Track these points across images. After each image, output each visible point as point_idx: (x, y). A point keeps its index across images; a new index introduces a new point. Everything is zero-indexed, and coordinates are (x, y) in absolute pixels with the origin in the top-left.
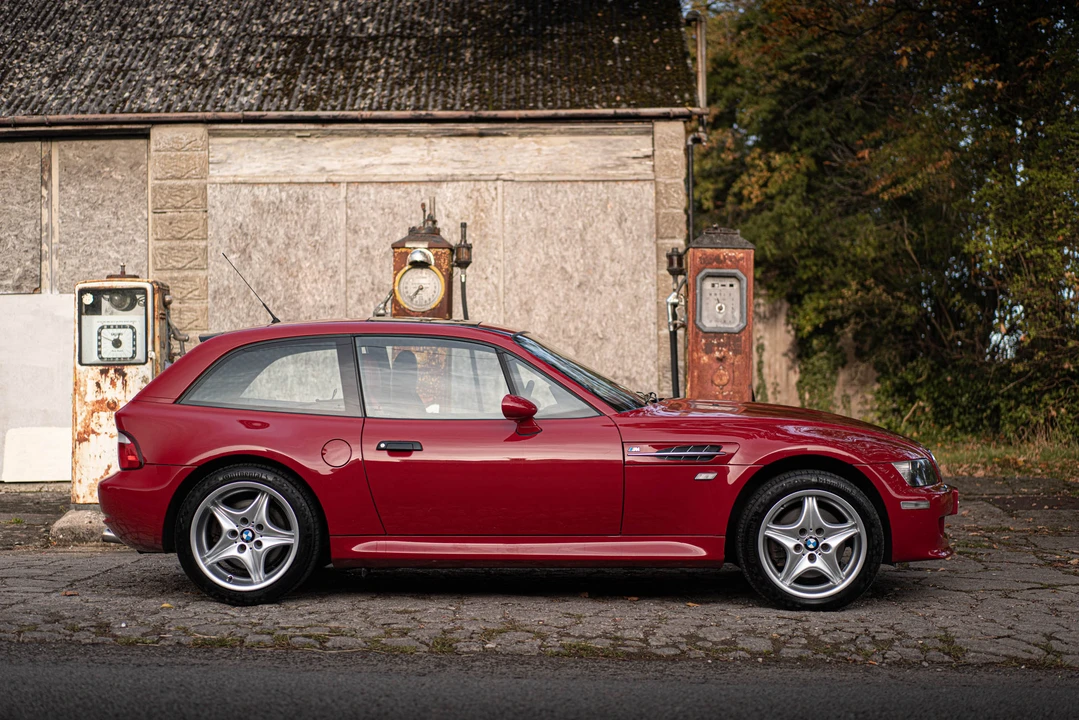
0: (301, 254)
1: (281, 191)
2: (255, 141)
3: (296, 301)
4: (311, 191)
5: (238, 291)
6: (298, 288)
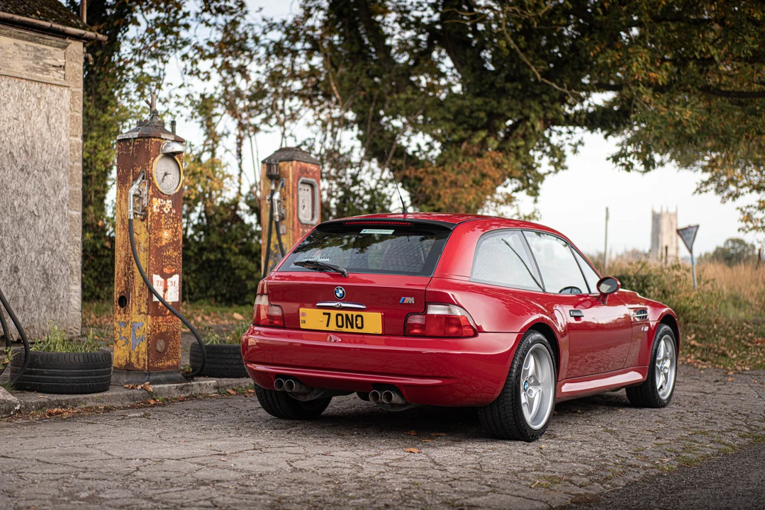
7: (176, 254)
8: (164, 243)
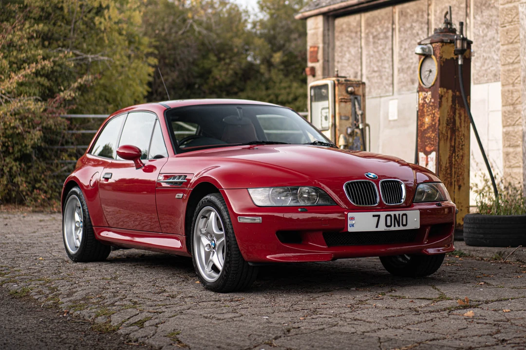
7: (433, 135)
8: (426, 127)
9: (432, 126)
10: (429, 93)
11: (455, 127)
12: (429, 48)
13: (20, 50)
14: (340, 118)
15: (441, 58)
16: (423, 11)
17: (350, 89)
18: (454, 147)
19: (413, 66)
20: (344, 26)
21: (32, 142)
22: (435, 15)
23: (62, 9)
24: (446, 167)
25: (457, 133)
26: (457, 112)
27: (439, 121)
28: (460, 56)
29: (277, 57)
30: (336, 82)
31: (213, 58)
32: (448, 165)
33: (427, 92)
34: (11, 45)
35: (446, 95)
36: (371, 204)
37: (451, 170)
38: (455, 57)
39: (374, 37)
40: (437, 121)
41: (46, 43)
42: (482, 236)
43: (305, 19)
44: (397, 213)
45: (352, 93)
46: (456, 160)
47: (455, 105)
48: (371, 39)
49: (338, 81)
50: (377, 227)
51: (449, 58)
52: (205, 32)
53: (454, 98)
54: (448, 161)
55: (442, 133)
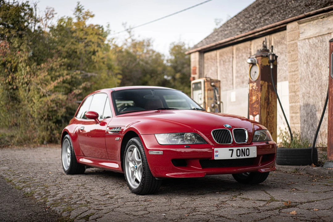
0: (322, 61)
1: (316, 39)
2: (310, 23)
3: (321, 79)
4: (324, 37)
5: (306, 77)
6: (322, 74)
7: (258, 106)
8: (253, 102)
9: (257, 101)
10: (255, 84)
11: (269, 101)
12: (255, 60)
13: (56, 71)
14: (208, 99)
15: (261, 65)
16: (247, 48)
17: (212, 84)
18: (269, 112)
19: (243, 75)
20: (209, 57)
21: (61, 114)
22: (254, 49)
23: (76, 52)
24: (264, 123)
25: (270, 105)
26: (270, 93)
27: (261, 98)
28: (271, 64)
29: (178, 76)
30: (206, 80)
31: (148, 76)
32: (265, 122)
33: (254, 83)
34: (52, 69)
35: (264, 85)
36: (228, 143)
37: (267, 124)
38: (269, 64)
39: (223, 61)
40: (259, 98)
41: (69, 68)
42: (286, 159)
43: (190, 54)
44: (243, 148)
45: (213, 86)
46: (269, 119)
47: (269, 90)
48: (222, 62)
49: (207, 80)
50: (231, 156)
51: (265, 65)
52: (144, 64)
53: (268, 86)
54: (265, 120)
55: (262, 105)
